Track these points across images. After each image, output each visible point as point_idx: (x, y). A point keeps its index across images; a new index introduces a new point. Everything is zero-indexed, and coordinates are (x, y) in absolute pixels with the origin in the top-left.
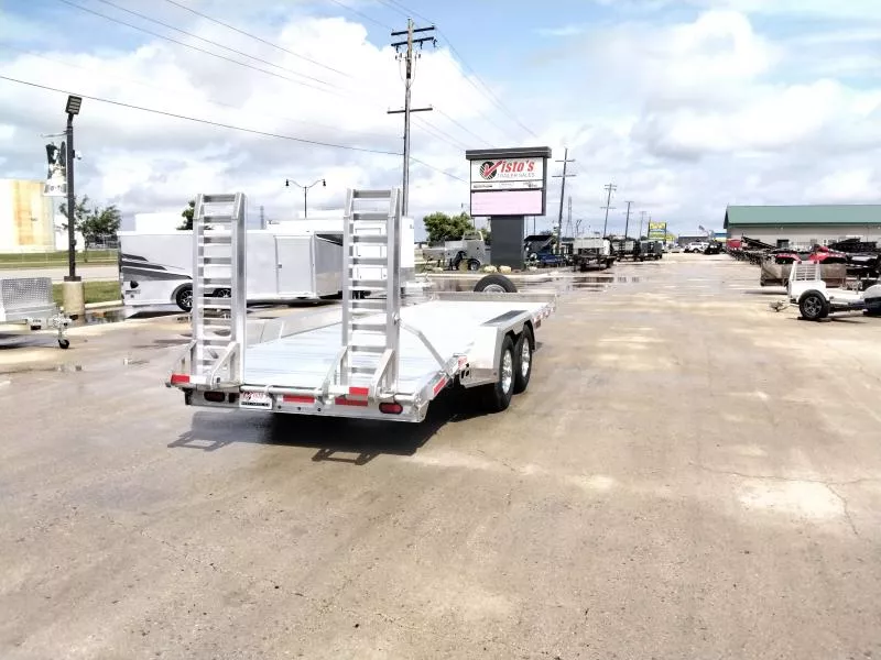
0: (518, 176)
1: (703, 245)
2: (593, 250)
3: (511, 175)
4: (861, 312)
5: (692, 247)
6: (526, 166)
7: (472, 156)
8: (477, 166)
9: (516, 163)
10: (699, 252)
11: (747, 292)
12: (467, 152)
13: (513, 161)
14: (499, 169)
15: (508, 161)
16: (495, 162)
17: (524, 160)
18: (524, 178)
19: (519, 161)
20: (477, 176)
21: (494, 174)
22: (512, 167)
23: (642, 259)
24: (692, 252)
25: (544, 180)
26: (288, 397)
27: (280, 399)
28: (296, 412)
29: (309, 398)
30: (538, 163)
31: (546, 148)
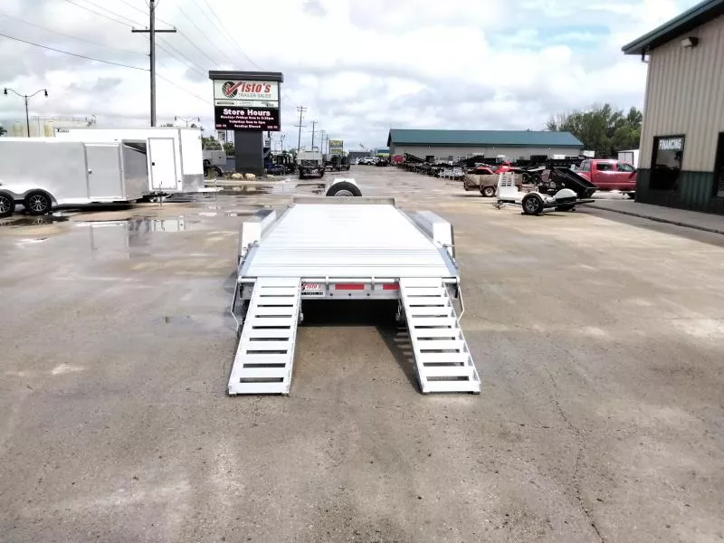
0: (256, 96)
1: (374, 159)
2: (312, 161)
3: (249, 95)
4: (554, 208)
5: (366, 161)
6: (263, 88)
7: (215, 76)
8: (220, 85)
9: (254, 85)
10: (371, 164)
11: (454, 196)
12: (210, 72)
13: (251, 83)
14: (240, 88)
15: (247, 83)
16: (236, 82)
17: (261, 83)
18: (261, 98)
19: (257, 83)
20: (220, 94)
21: (235, 93)
22: (251, 88)
23: (339, 169)
24: (366, 164)
25: (279, 101)
26: (339, 286)
27: (332, 288)
28: (348, 297)
29: (360, 286)
30: (274, 87)
31: (280, 74)
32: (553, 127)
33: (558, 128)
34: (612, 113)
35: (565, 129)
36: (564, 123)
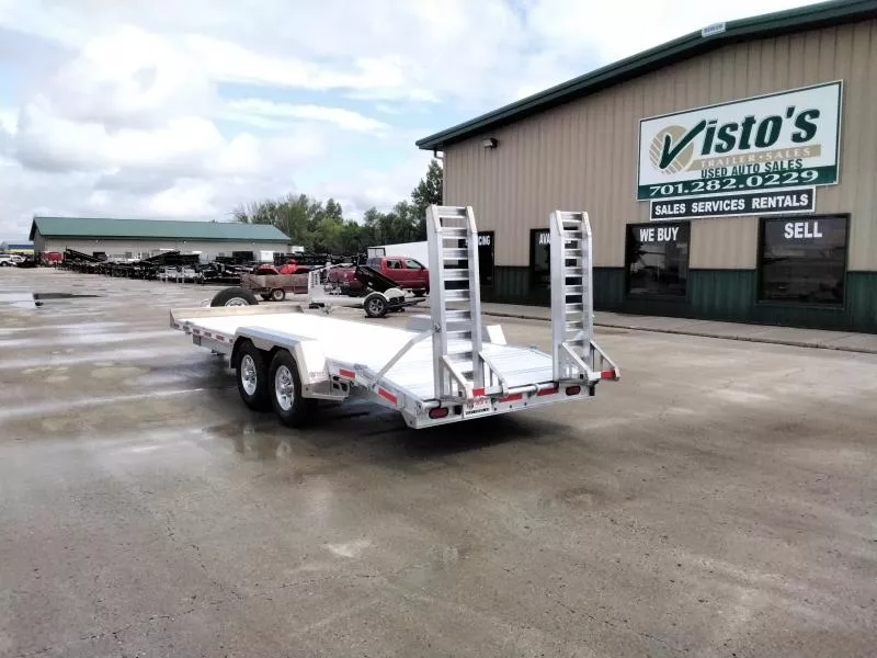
32: (244, 219)
33: (250, 220)
34: (310, 204)
35: (259, 220)
36: (256, 214)
